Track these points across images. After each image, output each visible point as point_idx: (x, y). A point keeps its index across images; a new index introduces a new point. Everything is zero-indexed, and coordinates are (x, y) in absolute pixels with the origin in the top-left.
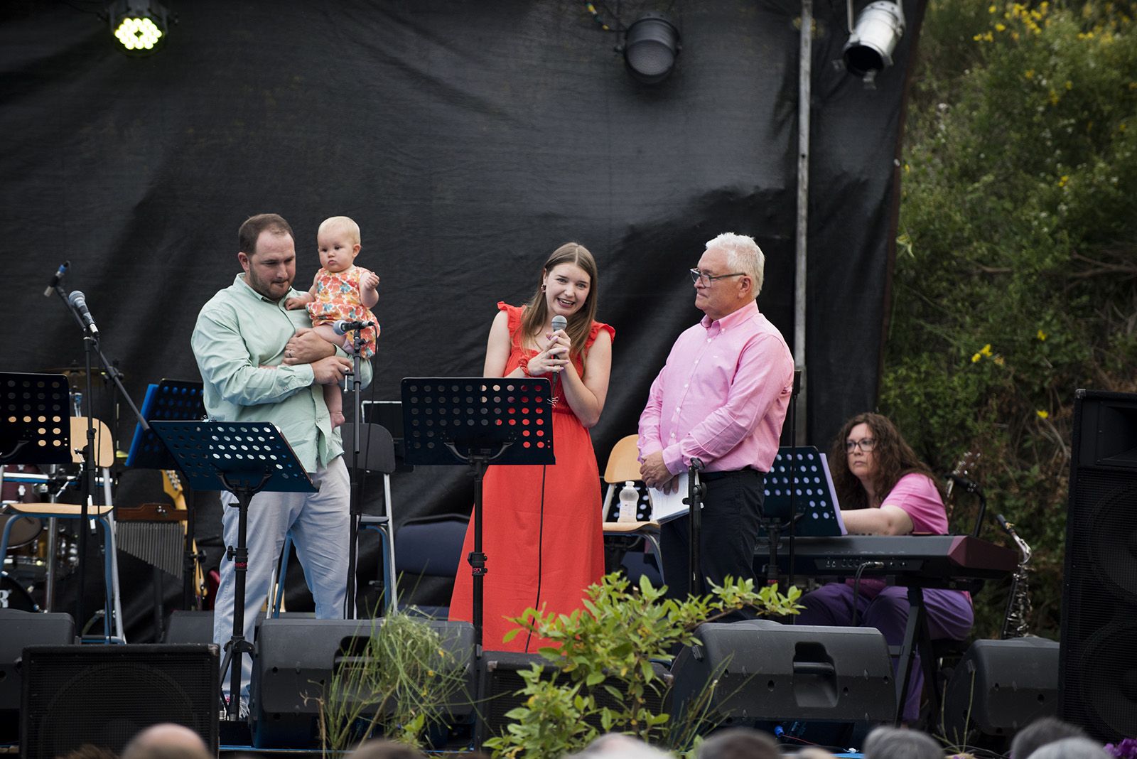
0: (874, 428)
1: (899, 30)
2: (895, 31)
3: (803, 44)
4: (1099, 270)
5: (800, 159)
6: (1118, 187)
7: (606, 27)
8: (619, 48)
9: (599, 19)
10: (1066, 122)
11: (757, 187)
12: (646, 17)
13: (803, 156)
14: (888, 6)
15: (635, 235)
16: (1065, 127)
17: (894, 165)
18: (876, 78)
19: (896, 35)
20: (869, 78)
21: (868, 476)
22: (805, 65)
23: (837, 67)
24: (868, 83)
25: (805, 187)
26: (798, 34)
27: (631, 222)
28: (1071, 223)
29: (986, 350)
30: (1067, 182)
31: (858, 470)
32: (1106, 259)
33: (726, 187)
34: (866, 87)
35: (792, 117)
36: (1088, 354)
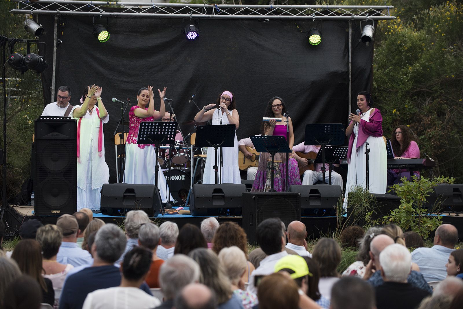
0: (401, 129)
1: (374, 32)
2: (373, 32)
3: (349, 35)
4: (418, 90)
5: (349, 63)
6: (422, 70)
7: (301, 31)
8: (307, 37)
9: (300, 29)
10: (409, 54)
11: (342, 71)
12: (313, 29)
13: (350, 63)
14: (371, 26)
15: (313, 83)
16: (409, 55)
17: (372, 65)
18: (369, 43)
19: (373, 33)
20: (367, 43)
21: (400, 141)
22: (350, 40)
23: (360, 41)
24: (367, 45)
25: (351, 70)
26: (348, 33)
27: (312, 80)
28: (411, 79)
29: (395, 110)
30: (410, 69)
31: (398, 140)
32: (419, 87)
33: (335, 71)
34: (366, 46)
35: (348, 53)
36: (417, 111)
